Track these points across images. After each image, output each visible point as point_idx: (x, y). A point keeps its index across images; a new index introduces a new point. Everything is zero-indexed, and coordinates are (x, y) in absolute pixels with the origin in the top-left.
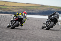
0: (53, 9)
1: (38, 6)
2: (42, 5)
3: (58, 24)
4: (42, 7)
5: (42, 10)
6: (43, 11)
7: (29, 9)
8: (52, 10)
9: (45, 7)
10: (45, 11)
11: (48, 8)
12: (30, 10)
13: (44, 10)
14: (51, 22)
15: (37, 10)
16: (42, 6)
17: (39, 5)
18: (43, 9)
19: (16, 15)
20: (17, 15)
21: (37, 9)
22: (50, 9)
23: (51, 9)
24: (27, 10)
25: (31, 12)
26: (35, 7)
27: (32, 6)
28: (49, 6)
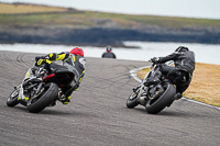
0: (110, 21)
1: (55, 13)
2: (70, 9)
3: (130, 77)
4: (69, 16)
5: (71, 27)
6: (76, 30)
7: (24, 24)
8: (108, 26)
9: (83, 16)
10: (82, 30)
11: (92, 21)
12: (26, 28)
13: (78, 27)
14: (163, 84)
15: (52, 27)
16: (71, 11)
17: (58, 7)
18: (74, 24)
19: (44, 62)
20: (49, 62)
21: (52, 22)
22: (99, 23)
23: (104, 22)
24: (17, 27)
25: (30, 32)
26: (45, 17)
27: (35, 14)
28: (96, 12)
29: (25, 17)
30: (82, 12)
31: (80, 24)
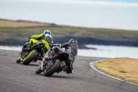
29: (24, 30)
30: (60, 26)
31: (58, 34)
